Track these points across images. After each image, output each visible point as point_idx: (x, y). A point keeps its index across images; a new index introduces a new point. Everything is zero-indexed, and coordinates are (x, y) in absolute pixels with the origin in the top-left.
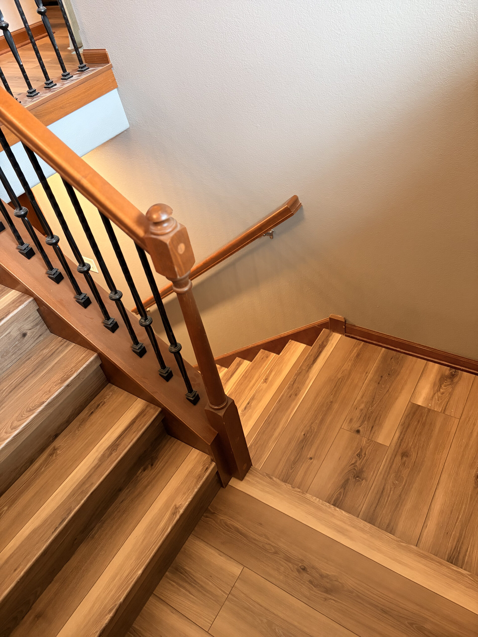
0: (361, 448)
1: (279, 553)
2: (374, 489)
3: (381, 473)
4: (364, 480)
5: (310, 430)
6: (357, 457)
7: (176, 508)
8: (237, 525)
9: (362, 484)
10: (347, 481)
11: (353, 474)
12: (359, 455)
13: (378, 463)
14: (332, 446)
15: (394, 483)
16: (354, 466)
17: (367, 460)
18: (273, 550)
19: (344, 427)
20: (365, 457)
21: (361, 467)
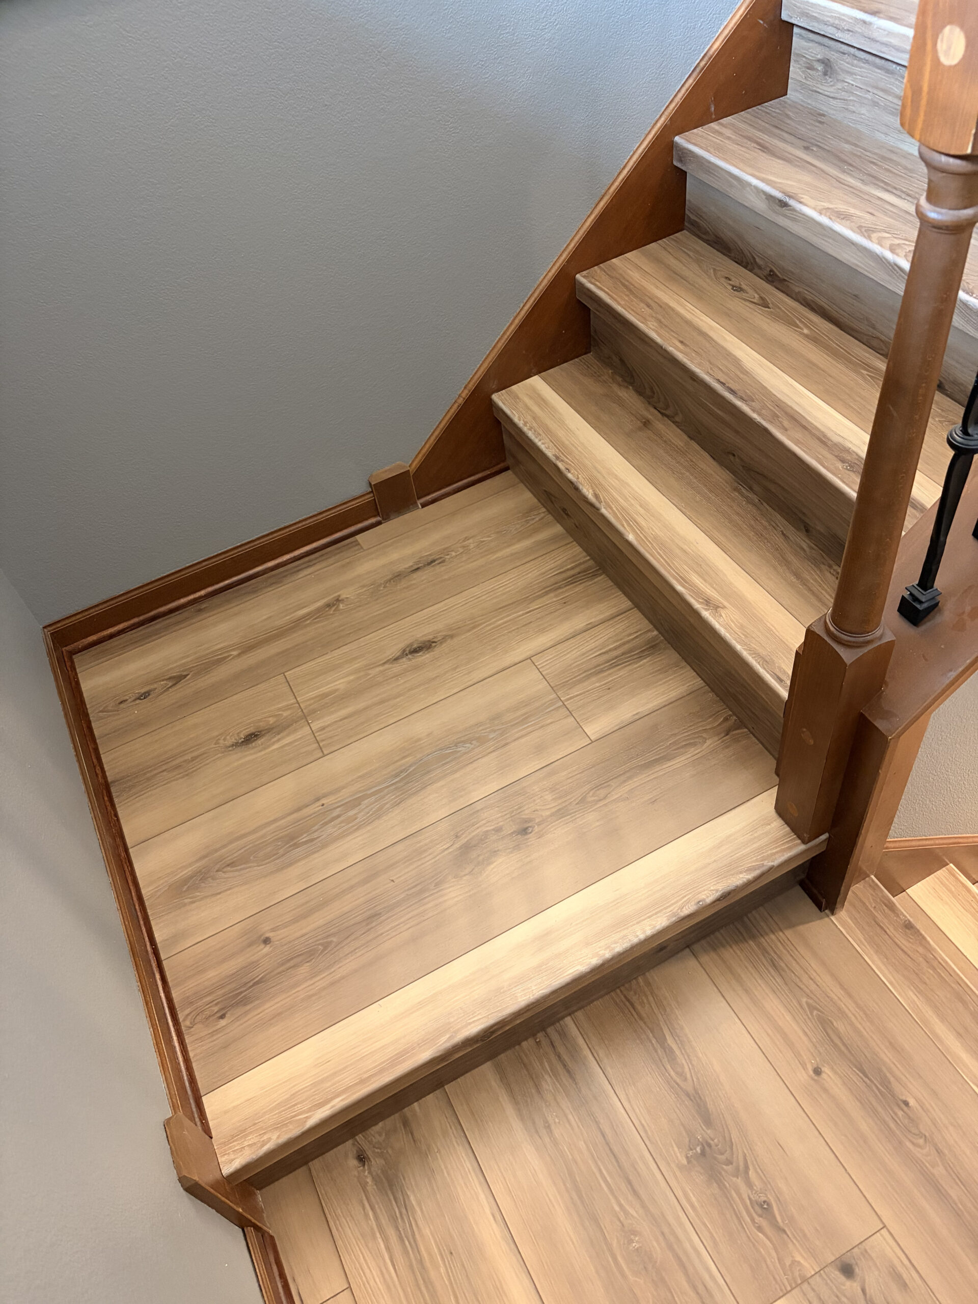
0: (784, 1231)
1: (578, 806)
2: (648, 1168)
3: (681, 1224)
4: (685, 1162)
5: (914, 1130)
6: (763, 1199)
7: (716, 608)
8: (677, 761)
9: (679, 1148)
10: (707, 1120)
11: (717, 1146)
12: (765, 1208)
13: (715, 1243)
14: (833, 1156)
15: (636, 1236)
16: (737, 1169)
17: (739, 1218)
18: (590, 799)
19: (882, 1235)
20: (753, 1220)
21: (728, 1185)
